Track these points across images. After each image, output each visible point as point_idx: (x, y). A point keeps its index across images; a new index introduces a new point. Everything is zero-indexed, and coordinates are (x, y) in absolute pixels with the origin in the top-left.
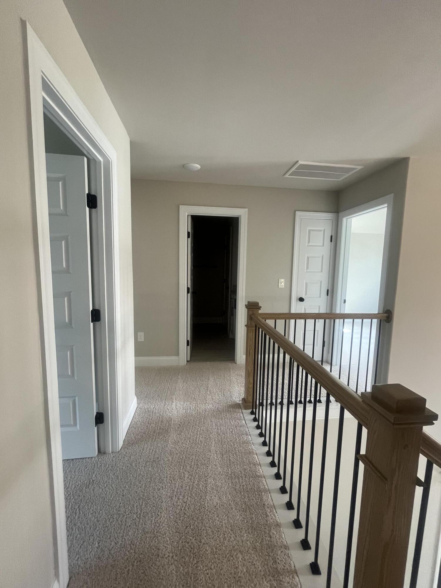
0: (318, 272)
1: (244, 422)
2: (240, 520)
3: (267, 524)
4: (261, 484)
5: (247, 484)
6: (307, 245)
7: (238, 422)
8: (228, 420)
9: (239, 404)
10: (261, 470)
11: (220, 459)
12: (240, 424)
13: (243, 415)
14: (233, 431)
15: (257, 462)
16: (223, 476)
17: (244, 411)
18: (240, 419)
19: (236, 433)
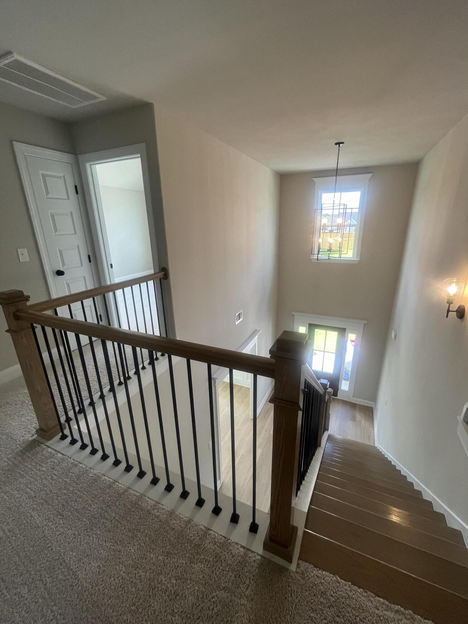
0: (71, 234)
1: (60, 455)
2: (136, 550)
3: (163, 523)
4: (131, 497)
5: (117, 512)
6: (45, 197)
7: (52, 462)
8: (33, 470)
9: (34, 441)
10: (120, 485)
11: (61, 522)
12: (56, 461)
13: (52, 449)
14: (53, 476)
15: (110, 481)
16: (82, 534)
17: (49, 443)
18: (52, 456)
19: (60, 475)
